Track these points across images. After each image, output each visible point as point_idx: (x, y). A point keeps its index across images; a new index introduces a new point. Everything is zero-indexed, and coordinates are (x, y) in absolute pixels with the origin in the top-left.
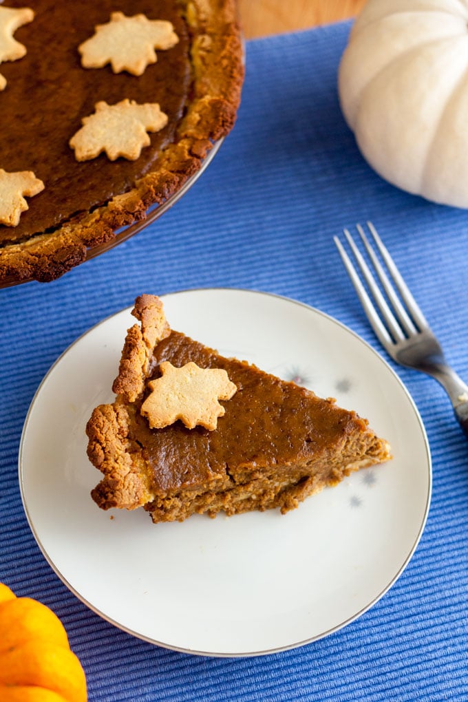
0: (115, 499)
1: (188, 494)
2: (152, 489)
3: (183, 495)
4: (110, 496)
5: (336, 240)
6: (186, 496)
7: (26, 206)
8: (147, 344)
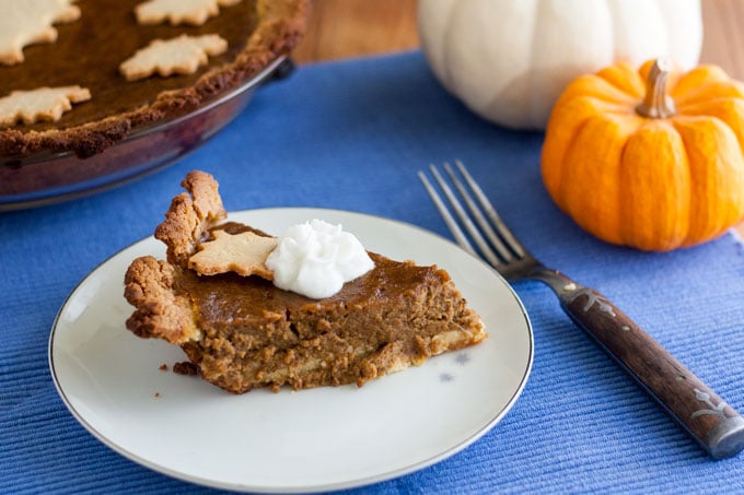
0: (153, 322)
1: (242, 336)
2: (198, 325)
3: (236, 336)
4: (147, 319)
5: (422, 175)
6: (240, 340)
7: (69, 107)
8: (198, 214)
